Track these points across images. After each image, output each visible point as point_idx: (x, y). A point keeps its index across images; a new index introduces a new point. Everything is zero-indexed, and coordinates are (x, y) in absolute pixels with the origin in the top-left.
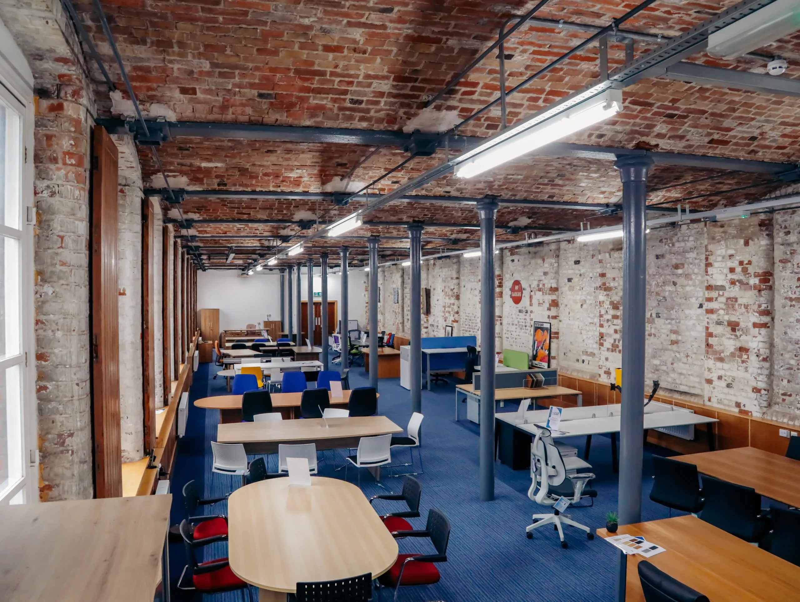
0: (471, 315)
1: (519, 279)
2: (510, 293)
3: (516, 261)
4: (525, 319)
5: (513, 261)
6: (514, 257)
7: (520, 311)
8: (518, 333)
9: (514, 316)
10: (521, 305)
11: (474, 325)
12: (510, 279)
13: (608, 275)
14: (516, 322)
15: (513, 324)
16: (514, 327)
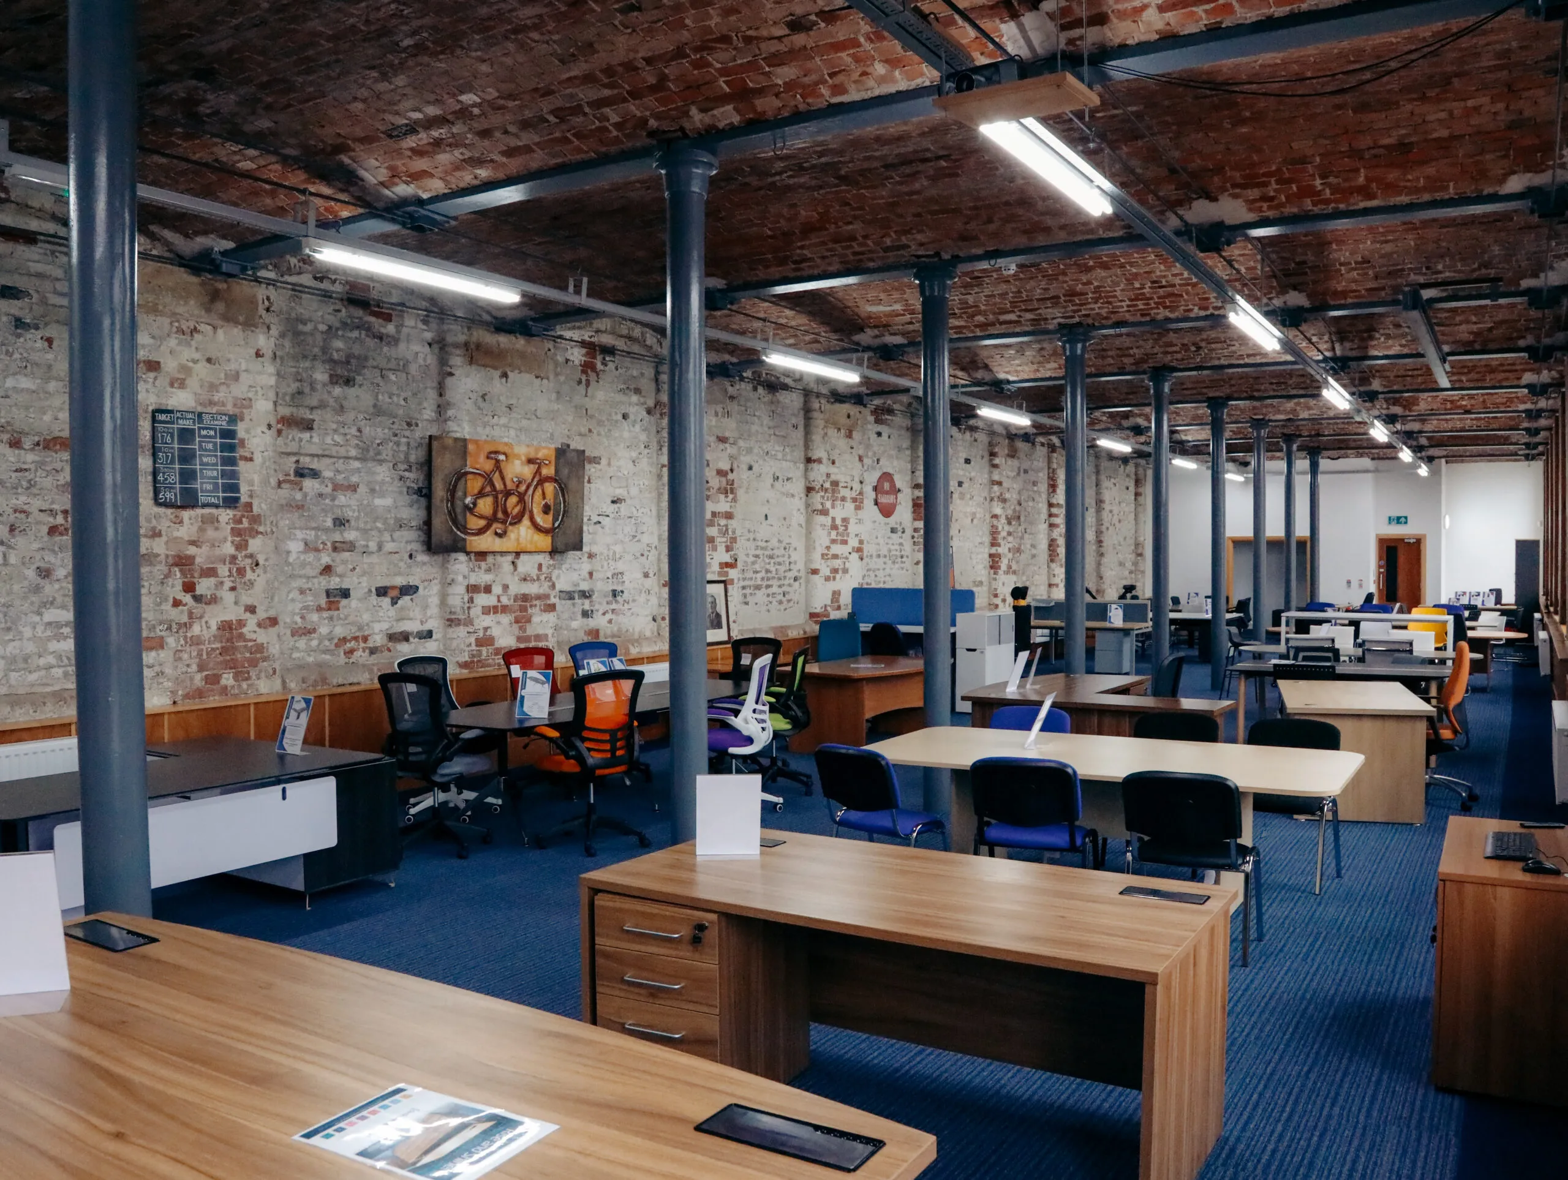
0: (774, 542)
1: (891, 471)
2: (873, 495)
3: (885, 436)
4: (901, 544)
5: (879, 434)
6: (879, 428)
7: (893, 530)
8: (888, 571)
9: (881, 541)
10: (892, 521)
11: (782, 569)
12: (874, 468)
13: (1005, 485)
14: (884, 551)
15: (879, 556)
16: (882, 560)
